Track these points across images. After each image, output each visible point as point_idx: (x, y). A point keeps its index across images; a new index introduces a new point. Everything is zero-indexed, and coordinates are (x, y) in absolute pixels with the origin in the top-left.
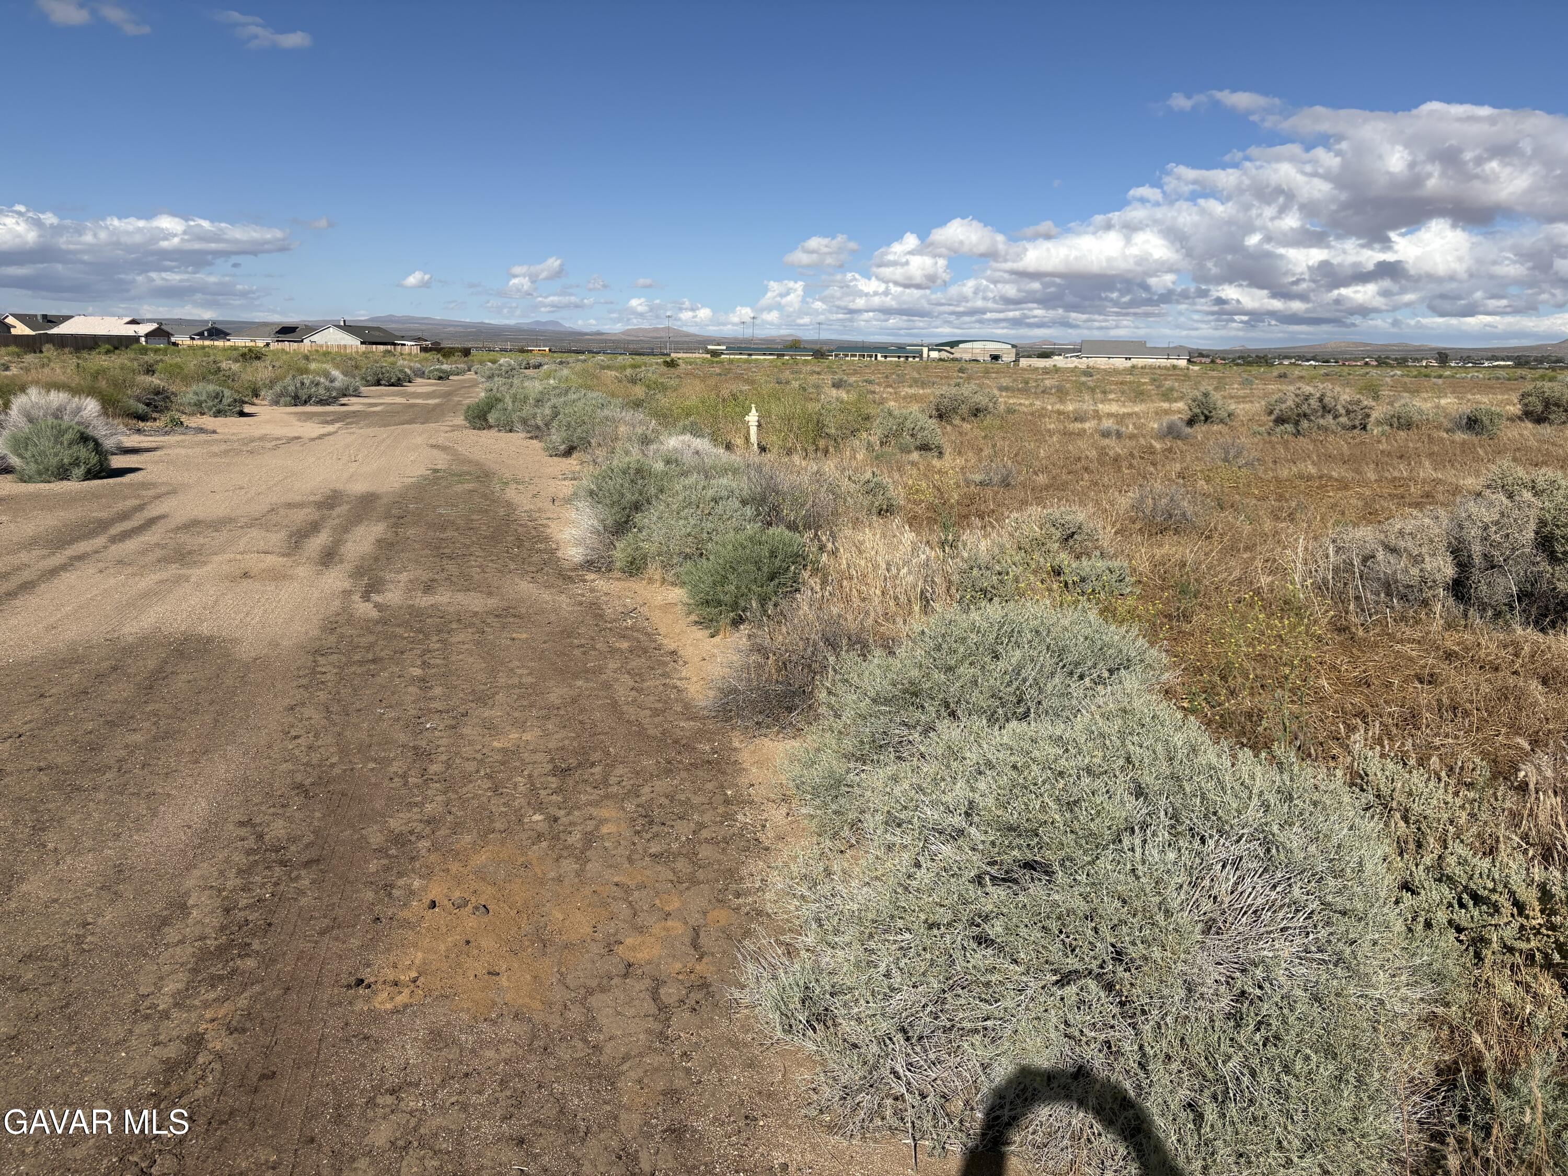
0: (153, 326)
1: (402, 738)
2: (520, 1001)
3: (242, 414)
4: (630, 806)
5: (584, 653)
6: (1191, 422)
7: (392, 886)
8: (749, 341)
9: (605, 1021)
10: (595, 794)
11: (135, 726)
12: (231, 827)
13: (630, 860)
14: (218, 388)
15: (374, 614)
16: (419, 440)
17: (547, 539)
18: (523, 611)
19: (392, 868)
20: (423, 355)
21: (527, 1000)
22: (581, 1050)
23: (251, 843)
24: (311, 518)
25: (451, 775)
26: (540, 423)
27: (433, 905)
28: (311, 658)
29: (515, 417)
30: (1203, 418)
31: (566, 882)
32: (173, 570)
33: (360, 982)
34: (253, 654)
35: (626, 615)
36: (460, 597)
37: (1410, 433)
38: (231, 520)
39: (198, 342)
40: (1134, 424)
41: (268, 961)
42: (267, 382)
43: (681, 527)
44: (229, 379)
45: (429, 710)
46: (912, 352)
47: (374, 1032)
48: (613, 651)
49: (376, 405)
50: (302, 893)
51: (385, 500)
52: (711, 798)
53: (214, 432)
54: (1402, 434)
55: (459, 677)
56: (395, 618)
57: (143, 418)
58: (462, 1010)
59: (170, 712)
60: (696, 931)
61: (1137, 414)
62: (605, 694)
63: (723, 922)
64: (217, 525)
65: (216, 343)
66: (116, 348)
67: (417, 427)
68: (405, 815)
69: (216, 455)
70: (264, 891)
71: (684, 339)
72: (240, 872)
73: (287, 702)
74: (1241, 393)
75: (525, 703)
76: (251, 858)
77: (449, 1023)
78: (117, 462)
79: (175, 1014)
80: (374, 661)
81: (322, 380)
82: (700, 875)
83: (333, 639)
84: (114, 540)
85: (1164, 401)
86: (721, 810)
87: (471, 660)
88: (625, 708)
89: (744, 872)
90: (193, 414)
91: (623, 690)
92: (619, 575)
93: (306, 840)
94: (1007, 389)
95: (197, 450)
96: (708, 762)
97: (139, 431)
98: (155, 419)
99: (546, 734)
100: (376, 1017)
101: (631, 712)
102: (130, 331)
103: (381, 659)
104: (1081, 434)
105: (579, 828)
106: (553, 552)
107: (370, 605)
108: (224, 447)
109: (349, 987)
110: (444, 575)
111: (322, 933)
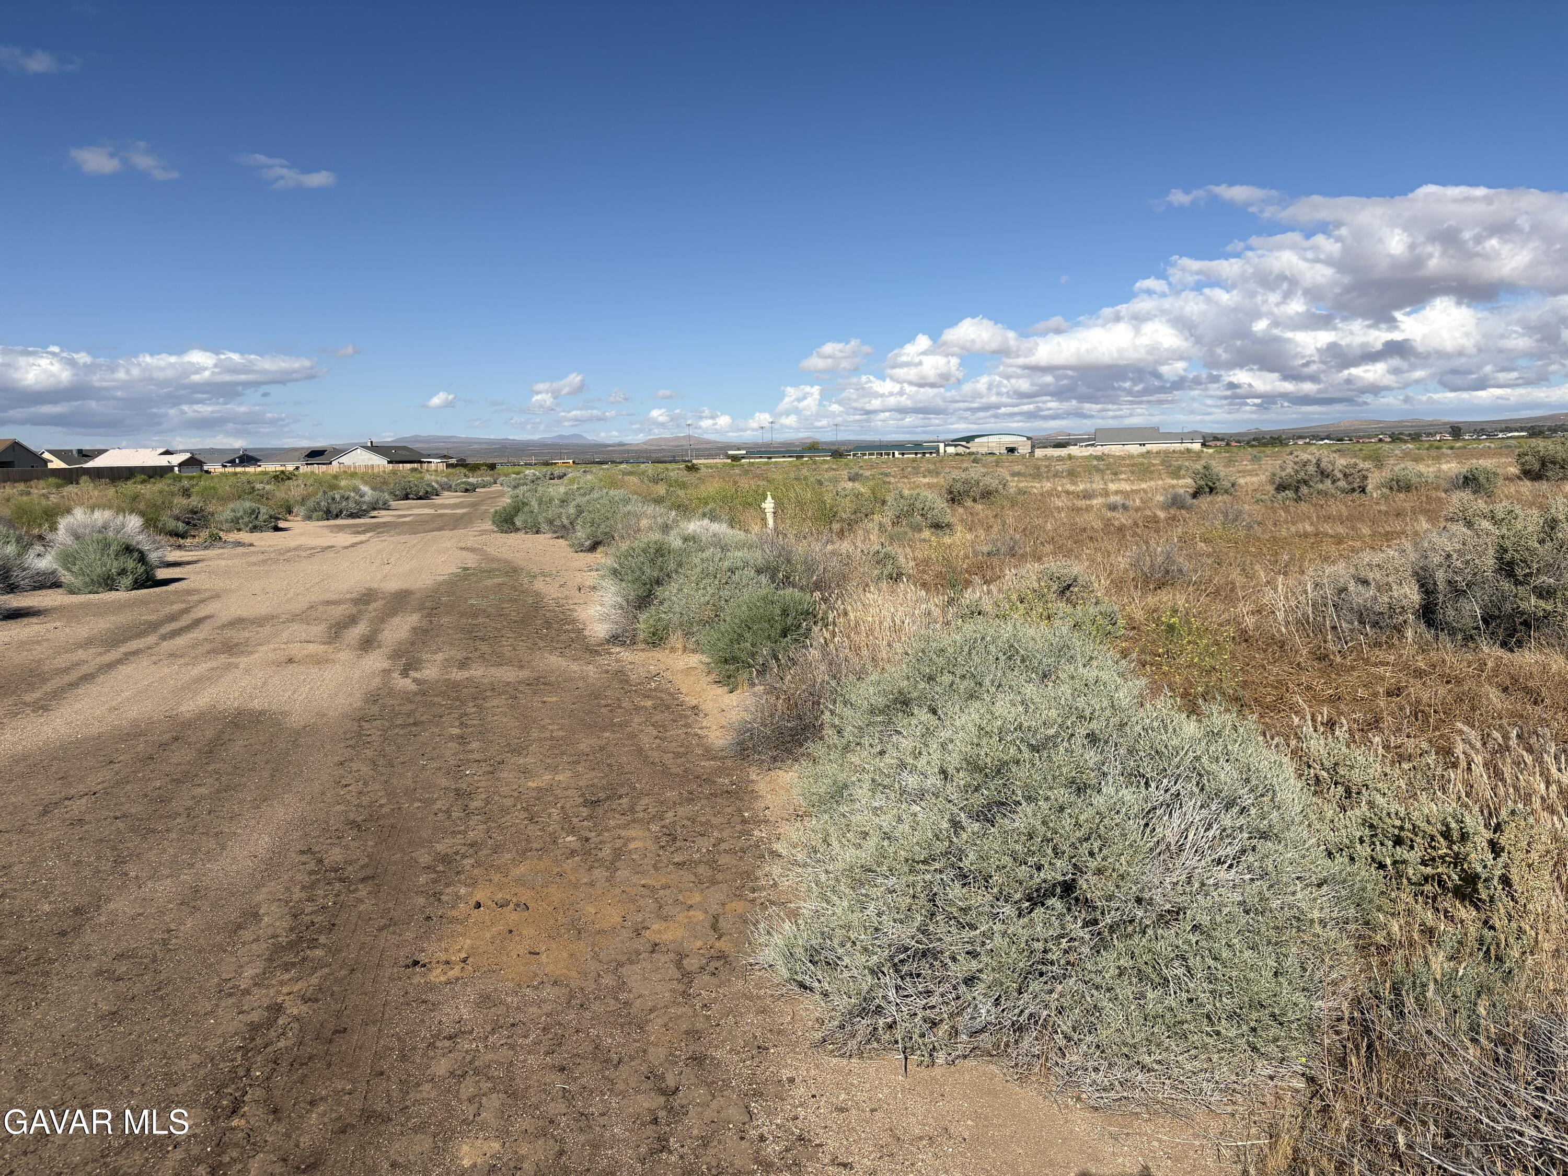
0: (186, 456)
1: (444, 782)
2: (558, 972)
3: (277, 529)
4: (654, 828)
5: (611, 711)
6: (1195, 495)
7: (441, 894)
8: (768, 445)
9: (634, 984)
10: (623, 820)
11: (199, 782)
12: (293, 855)
13: (656, 868)
14: (254, 505)
15: (413, 687)
16: (449, 544)
17: (574, 621)
18: (553, 679)
19: (440, 880)
20: (450, 470)
21: (564, 971)
22: (613, 1005)
23: (312, 865)
24: (347, 613)
25: (490, 810)
26: (566, 522)
27: (478, 905)
28: (357, 724)
29: (541, 519)
30: (1208, 490)
31: (598, 885)
32: (223, 659)
33: (416, 963)
34: (302, 723)
35: (650, 679)
36: (493, 670)
37: (1410, 495)
38: (273, 617)
39: (230, 470)
40: (1141, 498)
41: (334, 951)
42: (299, 499)
43: (700, 597)
44: (264, 497)
45: (468, 761)
46: (928, 448)
47: (431, 997)
48: (638, 709)
49: (405, 516)
50: (361, 901)
51: (418, 595)
52: (729, 819)
53: (251, 545)
54: (1402, 496)
55: (495, 733)
56: (433, 690)
57: (183, 536)
58: (508, 980)
59: (229, 770)
60: (716, 918)
61: (1145, 491)
62: (631, 743)
63: (739, 911)
64: (261, 621)
65: (247, 469)
66: (150, 477)
67: (447, 533)
68: (449, 841)
69: (255, 564)
70: (326, 901)
71: (705, 446)
72: (304, 888)
73: (337, 759)
74: (1249, 467)
75: (557, 752)
76: (313, 877)
77: (496, 990)
78: (162, 574)
79: (255, 990)
80: (415, 724)
81: (352, 494)
82: (720, 877)
83: (375, 709)
84: (164, 638)
85: (1173, 479)
86: (739, 827)
87: (505, 720)
88: (650, 753)
89: (759, 873)
90: (229, 531)
91: (648, 737)
92: (643, 646)
93: (361, 862)
94: (1018, 474)
95: (236, 561)
96: (727, 792)
97: (180, 547)
98: (194, 536)
99: (577, 775)
100: (432, 987)
101: (655, 755)
102: (163, 461)
103: (423, 722)
104: (1089, 509)
105: (609, 845)
106: (580, 631)
107: (408, 681)
108: (261, 557)
109: (407, 966)
110: (478, 654)
111: (380, 929)
